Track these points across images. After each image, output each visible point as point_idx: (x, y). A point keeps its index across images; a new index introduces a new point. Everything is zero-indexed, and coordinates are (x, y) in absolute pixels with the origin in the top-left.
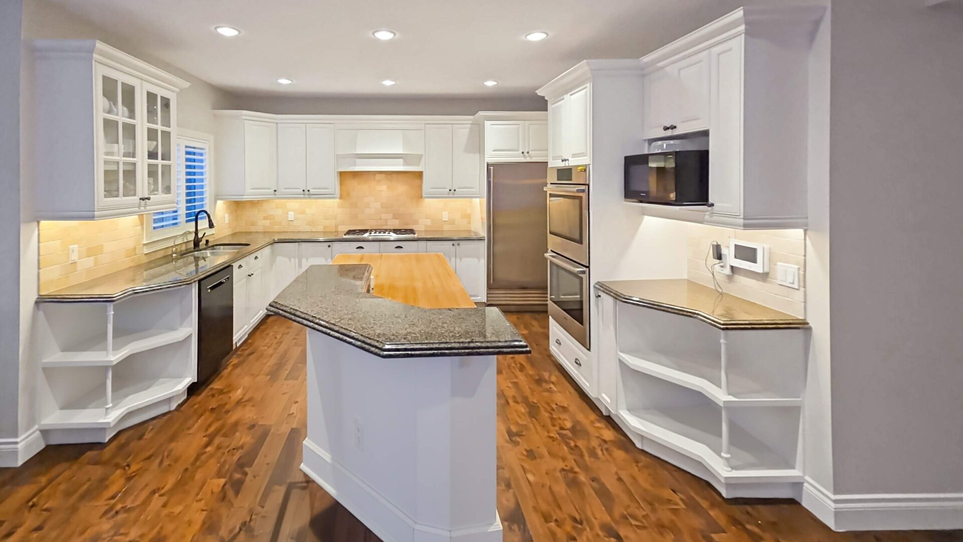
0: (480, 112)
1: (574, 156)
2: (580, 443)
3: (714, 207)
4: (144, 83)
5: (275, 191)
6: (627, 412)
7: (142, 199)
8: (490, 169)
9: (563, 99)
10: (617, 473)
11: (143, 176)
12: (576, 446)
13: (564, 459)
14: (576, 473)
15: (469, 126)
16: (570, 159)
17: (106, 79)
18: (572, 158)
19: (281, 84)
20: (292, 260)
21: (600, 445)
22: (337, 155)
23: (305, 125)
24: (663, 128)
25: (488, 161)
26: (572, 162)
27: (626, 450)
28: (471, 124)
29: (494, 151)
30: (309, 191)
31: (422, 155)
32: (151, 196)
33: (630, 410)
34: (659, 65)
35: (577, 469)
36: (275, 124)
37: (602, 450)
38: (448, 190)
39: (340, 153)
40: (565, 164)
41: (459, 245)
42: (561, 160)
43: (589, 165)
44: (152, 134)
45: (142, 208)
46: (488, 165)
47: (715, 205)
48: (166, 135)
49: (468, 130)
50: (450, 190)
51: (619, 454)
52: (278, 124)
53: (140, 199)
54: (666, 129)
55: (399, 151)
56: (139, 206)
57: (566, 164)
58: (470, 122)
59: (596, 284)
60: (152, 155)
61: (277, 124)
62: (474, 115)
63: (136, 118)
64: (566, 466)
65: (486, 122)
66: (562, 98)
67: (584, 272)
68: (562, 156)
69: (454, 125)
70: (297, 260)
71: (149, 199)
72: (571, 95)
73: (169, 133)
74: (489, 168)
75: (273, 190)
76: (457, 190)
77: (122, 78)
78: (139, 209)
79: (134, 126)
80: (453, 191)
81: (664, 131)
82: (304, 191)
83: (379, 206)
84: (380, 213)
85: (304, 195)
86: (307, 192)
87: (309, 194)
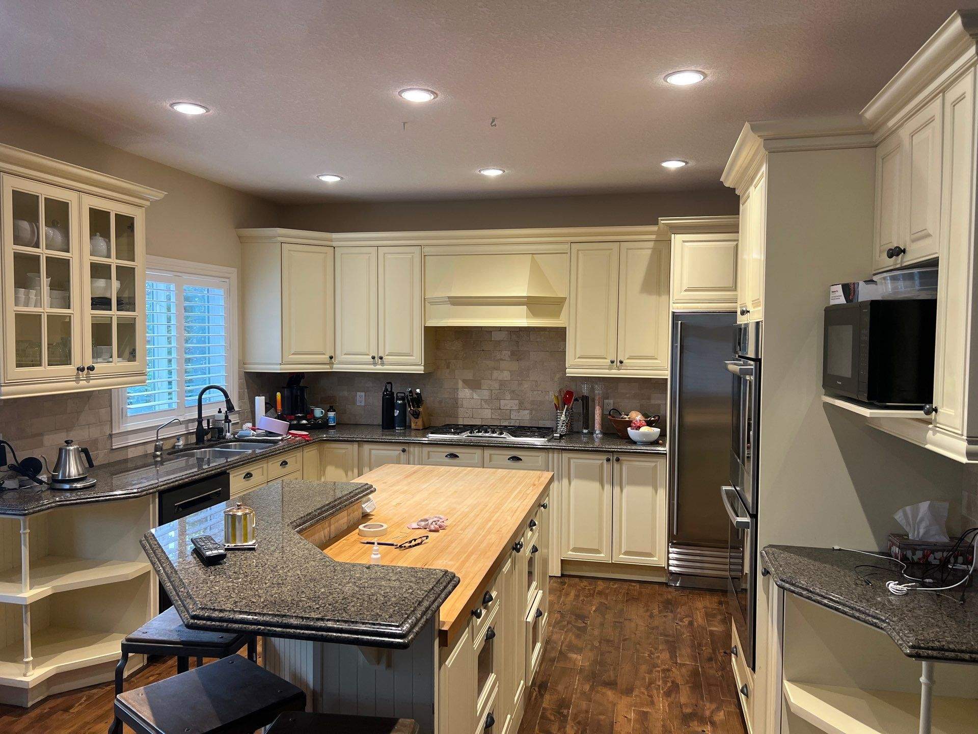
0: (663, 218)
1: (753, 304)
4: (84, 196)
5: (331, 358)
7: (81, 369)
8: (677, 324)
9: (750, 193)
15: (651, 244)
17: (17, 195)
18: (753, 307)
19: (324, 183)
22: (424, 299)
23: (375, 248)
25: (674, 310)
26: (752, 316)
28: (655, 241)
29: (687, 291)
30: (381, 358)
31: (566, 298)
36: (331, 248)
38: (609, 362)
39: (430, 294)
43: (762, 321)
44: (99, 271)
45: (84, 383)
46: (673, 315)
48: (126, 275)
49: (649, 252)
50: (612, 362)
52: (336, 249)
53: (78, 369)
55: (522, 291)
56: (78, 379)
57: (748, 320)
58: (654, 237)
60: (100, 302)
61: (334, 248)
62: (658, 225)
63: (71, 249)
65: (673, 235)
69: (622, 243)
71: (92, 369)
73: (133, 270)
74: (676, 322)
75: (327, 357)
76: (625, 361)
77: (44, 192)
78: (79, 384)
79: (66, 263)
80: (617, 363)
82: (373, 358)
83: (497, 386)
84: (499, 399)
85: (375, 364)
86: (380, 360)
87: (383, 364)
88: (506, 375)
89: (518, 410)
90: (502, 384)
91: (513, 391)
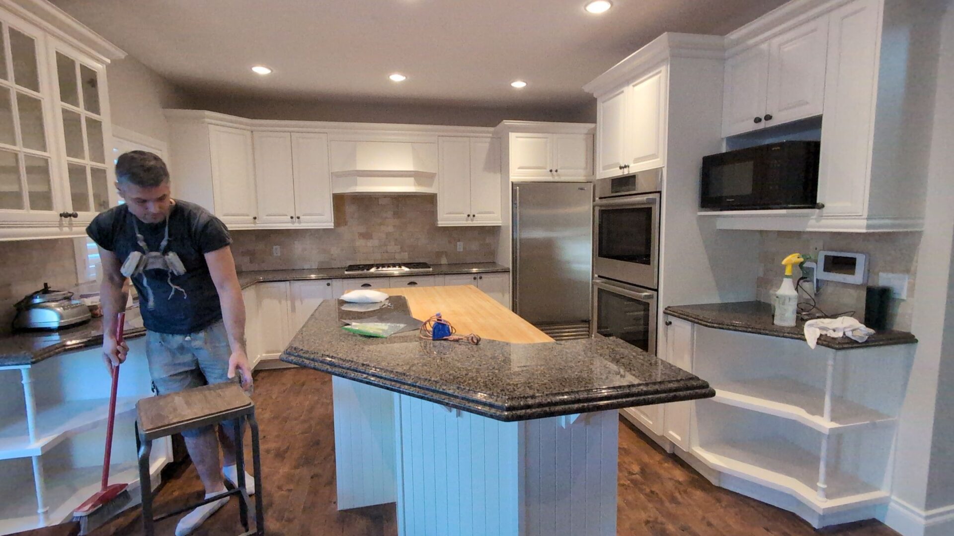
0: (504, 121)
1: (637, 160)
2: (656, 488)
3: (824, 209)
4: (50, 38)
5: (255, 218)
6: (700, 448)
7: (66, 215)
8: (516, 190)
9: (623, 92)
10: (704, 518)
11: (61, 178)
12: (652, 492)
13: (645, 509)
14: (662, 523)
15: (489, 140)
16: (631, 166)
18: (634, 163)
19: (256, 75)
20: (283, 302)
21: (676, 488)
22: (332, 173)
23: (289, 133)
24: (753, 119)
25: (512, 181)
26: (634, 169)
27: (703, 489)
28: (492, 138)
29: (519, 168)
30: (298, 218)
31: (436, 174)
32: (78, 213)
33: (705, 445)
34: (751, 42)
35: (661, 519)
36: (249, 133)
37: (680, 494)
38: (466, 216)
39: (336, 169)
40: (623, 172)
41: (481, 278)
42: (619, 168)
43: (662, 168)
44: (70, 119)
45: (66, 229)
46: (513, 183)
47: (826, 206)
48: (95, 127)
49: (487, 145)
50: (469, 216)
51: (698, 494)
52: (254, 132)
53: (61, 215)
54: (758, 120)
55: (409, 167)
56: (61, 226)
57: (626, 172)
58: (491, 135)
59: (666, 309)
61: (252, 132)
62: (494, 125)
63: (41, 89)
64: (650, 517)
65: (510, 133)
66: (620, 91)
67: (650, 297)
68: (618, 163)
69: (472, 139)
70: (289, 302)
71: (75, 216)
72: (634, 86)
73: (99, 123)
74: (514, 188)
75: (251, 218)
76: (476, 215)
78: (61, 230)
80: (472, 216)
81: (756, 124)
82: (292, 218)
83: (384, 236)
84: (385, 245)
85: (293, 223)
86: (297, 219)
87: (300, 222)
88: (390, 229)
89: (400, 253)
90: (388, 234)
91: (396, 240)
